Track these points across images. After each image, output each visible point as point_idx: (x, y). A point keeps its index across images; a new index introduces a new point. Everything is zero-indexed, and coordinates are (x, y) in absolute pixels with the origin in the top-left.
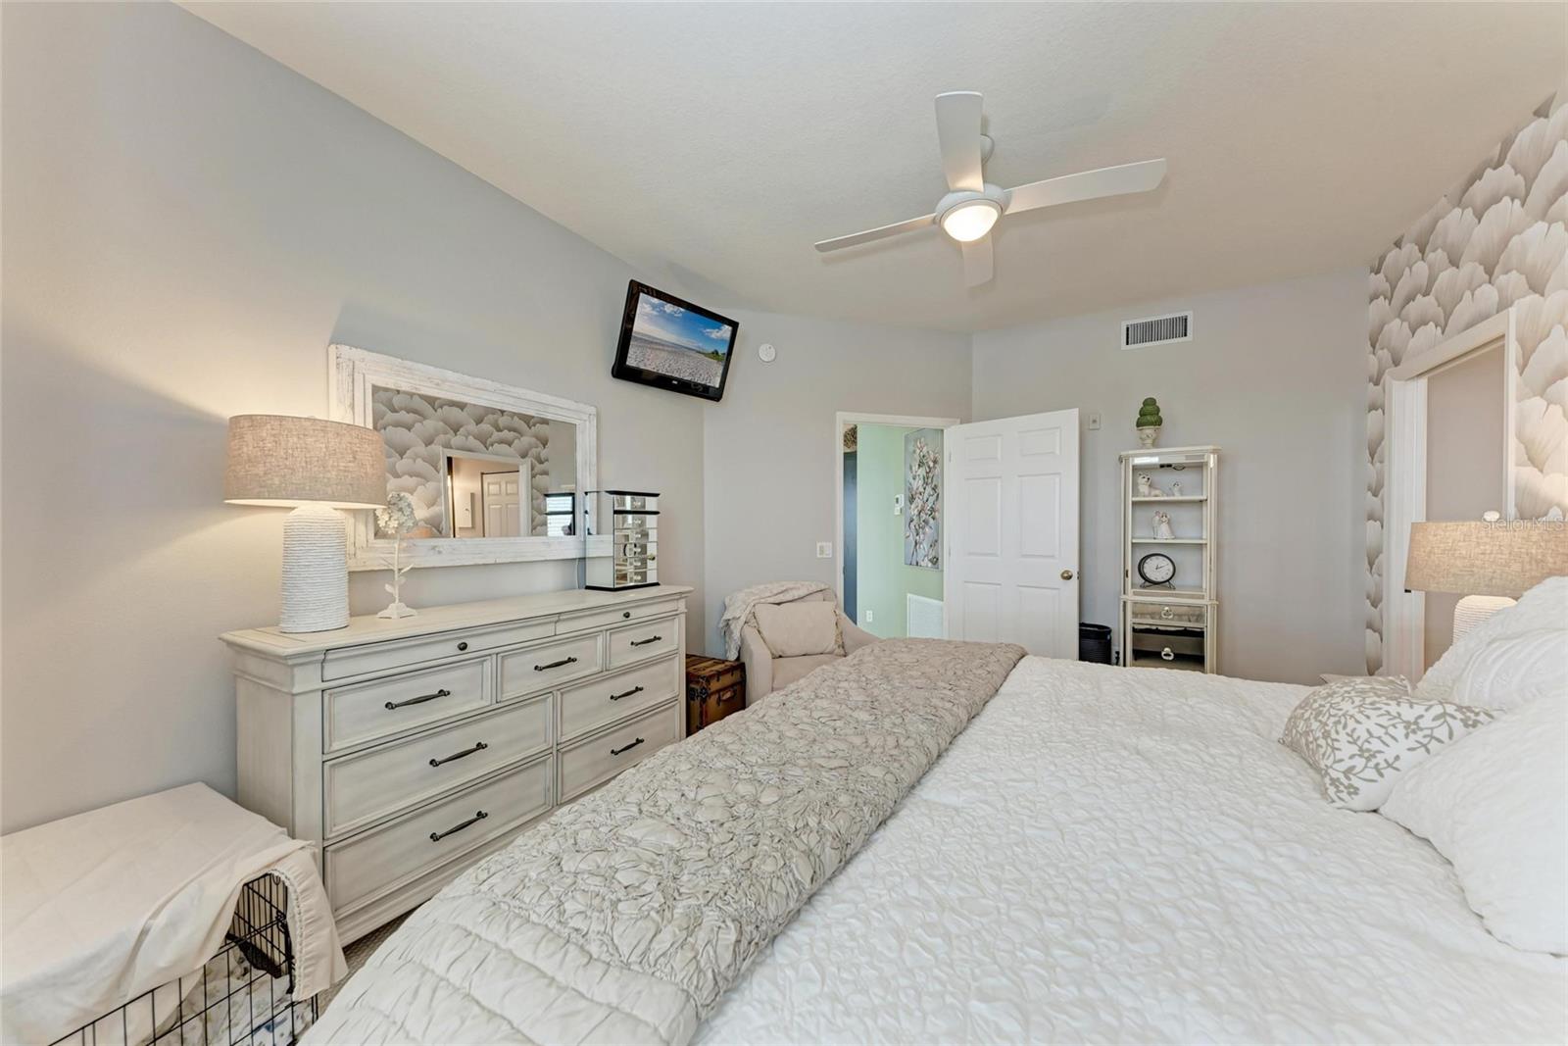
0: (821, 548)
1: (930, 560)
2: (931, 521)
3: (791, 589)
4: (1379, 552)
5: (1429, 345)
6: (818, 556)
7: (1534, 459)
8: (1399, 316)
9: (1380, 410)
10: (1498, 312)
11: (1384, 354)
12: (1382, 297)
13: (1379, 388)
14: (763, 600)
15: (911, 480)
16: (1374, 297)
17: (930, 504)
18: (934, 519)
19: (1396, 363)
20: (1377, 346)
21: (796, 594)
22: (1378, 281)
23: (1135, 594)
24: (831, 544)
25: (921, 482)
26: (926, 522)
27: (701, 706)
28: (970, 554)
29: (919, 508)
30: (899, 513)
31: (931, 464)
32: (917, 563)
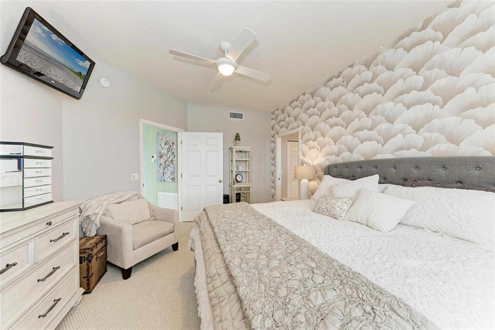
0: (133, 176)
1: (171, 179)
2: (171, 165)
3: (123, 195)
4: (274, 172)
5: (284, 132)
6: (132, 180)
7: (304, 155)
8: (278, 124)
9: (274, 143)
10: (297, 128)
11: (275, 132)
12: (274, 120)
13: (274, 138)
14: (111, 203)
15: (161, 150)
16: (272, 119)
17: (171, 159)
18: (173, 164)
19: (278, 134)
20: (273, 129)
21: (126, 197)
22: (273, 116)
23: (236, 185)
24: (138, 174)
25: (166, 151)
26: (169, 165)
27: (88, 265)
28: (189, 176)
29: (165, 160)
30: (154, 162)
31: (171, 144)
32: (164, 181)
